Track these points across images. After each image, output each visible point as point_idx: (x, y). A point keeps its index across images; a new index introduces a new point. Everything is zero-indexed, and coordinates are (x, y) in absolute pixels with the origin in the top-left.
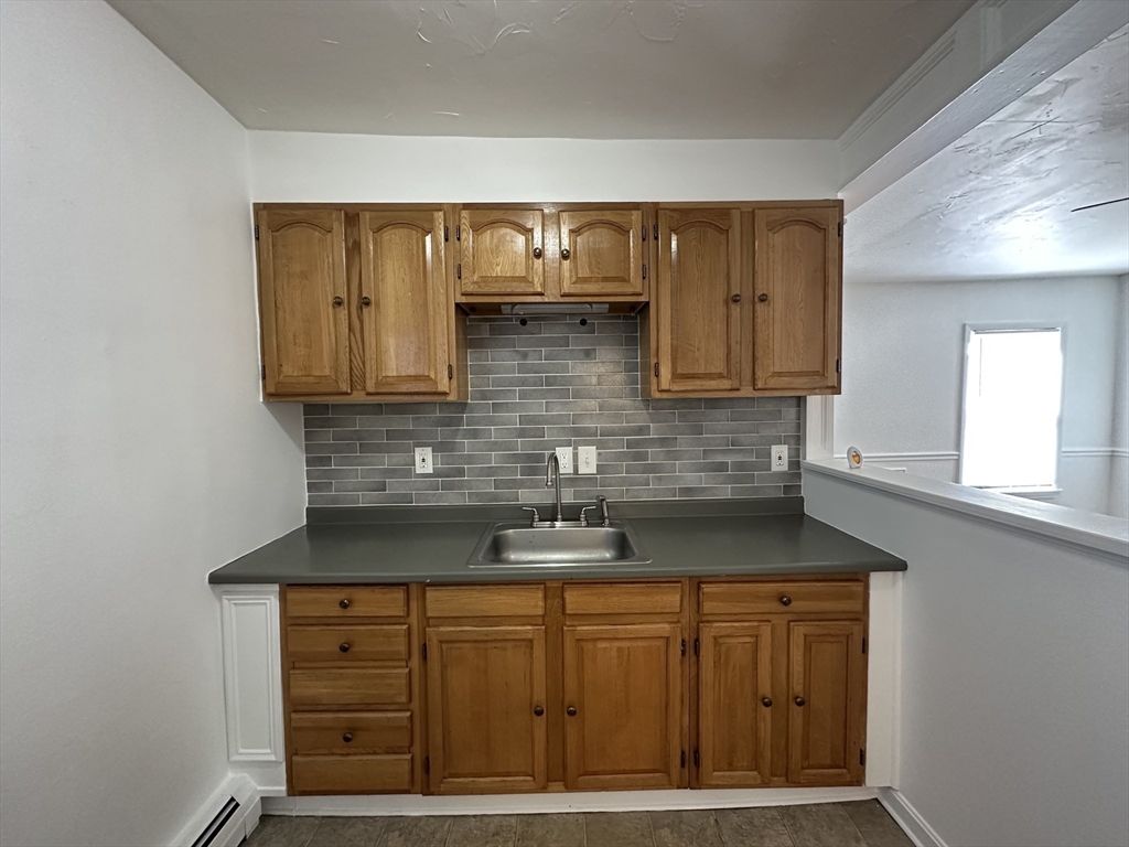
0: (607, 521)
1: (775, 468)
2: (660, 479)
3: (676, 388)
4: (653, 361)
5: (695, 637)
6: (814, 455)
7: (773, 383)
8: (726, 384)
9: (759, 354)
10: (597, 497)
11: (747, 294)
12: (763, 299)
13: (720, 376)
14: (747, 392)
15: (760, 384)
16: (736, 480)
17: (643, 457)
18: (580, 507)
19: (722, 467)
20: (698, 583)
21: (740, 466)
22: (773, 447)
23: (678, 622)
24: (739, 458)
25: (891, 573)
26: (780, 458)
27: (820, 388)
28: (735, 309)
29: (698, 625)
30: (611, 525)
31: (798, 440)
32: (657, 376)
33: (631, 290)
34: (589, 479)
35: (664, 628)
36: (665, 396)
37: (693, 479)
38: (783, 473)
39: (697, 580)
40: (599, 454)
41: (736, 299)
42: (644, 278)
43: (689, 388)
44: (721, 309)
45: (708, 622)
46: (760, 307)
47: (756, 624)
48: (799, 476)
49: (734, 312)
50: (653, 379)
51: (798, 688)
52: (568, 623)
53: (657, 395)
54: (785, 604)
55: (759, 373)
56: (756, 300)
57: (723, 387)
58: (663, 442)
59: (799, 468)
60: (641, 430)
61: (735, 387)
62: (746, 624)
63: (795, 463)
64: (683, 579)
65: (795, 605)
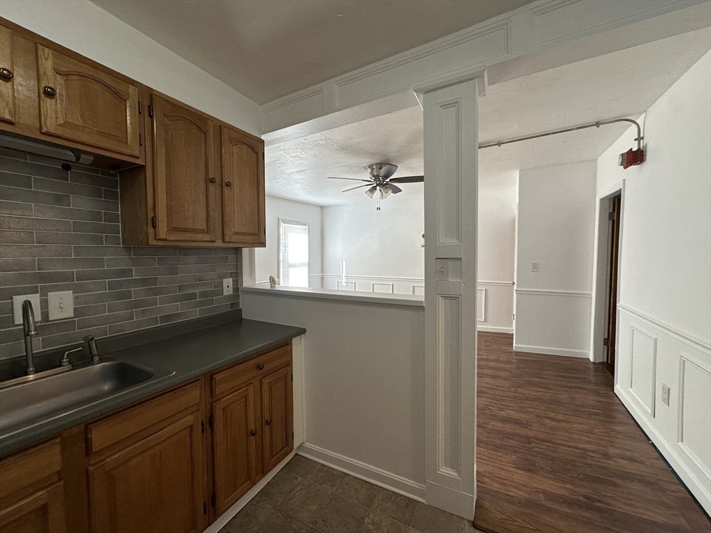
0: (96, 359)
1: (226, 293)
2: (143, 312)
3: (171, 237)
4: (150, 215)
5: (210, 415)
6: (247, 283)
7: (235, 238)
8: (207, 237)
9: (226, 219)
10: (84, 339)
11: (218, 180)
12: (228, 185)
13: (202, 232)
14: (219, 243)
15: (227, 239)
16: (201, 304)
17: (127, 295)
18: (61, 352)
19: (192, 296)
20: (210, 377)
21: (204, 294)
22: (224, 280)
23: (198, 410)
24: (204, 289)
25: (299, 337)
26: (228, 287)
27: (257, 243)
28: (212, 188)
29: (212, 405)
30: (101, 361)
31: (237, 275)
32: (154, 227)
33: (129, 152)
34: (64, 324)
35: (189, 419)
36: (161, 243)
37: (170, 308)
38: (230, 296)
39: (209, 375)
40: (76, 298)
41: (212, 181)
42: (141, 145)
43: (181, 238)
44: (202, 185)
45: (218, 400)
46: (226, 190)
47: (245, 388)
48: (238, 297)
49: (211, 189)
50: (151, 230)
51: (267, 416)
52: (92, 462)
53: (155, 243)
54: (261, 369)
55: (227, 232)
56: (224, 185)
57: (206, 239)
58: (144, 282)
59: (238, 292)
60: (123, 273)
61: (212, 239)
62: (240, 391)
63: (236, 289)
64: (200, 378)
65: (266, 368)
